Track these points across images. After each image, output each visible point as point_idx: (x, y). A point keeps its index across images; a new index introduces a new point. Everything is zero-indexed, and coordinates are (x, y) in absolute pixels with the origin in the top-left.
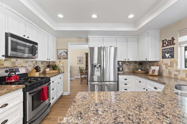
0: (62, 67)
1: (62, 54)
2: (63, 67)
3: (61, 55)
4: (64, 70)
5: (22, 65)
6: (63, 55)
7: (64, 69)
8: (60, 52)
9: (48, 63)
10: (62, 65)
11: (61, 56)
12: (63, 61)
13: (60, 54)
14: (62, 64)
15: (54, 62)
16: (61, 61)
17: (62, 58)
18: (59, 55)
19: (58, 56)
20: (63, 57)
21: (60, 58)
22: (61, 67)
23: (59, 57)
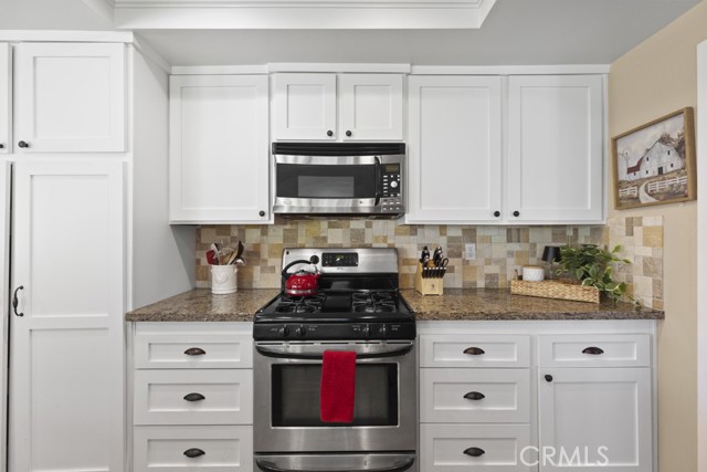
0: (645, 265)
1: (646, 166)
2: (650, 267)
3: (642, 174)
4: (658, 298)
5: (390, 241)
6: (653, 171)
7: (658, 285)
8: (633, 149)
9: (570, 233)
10: (648, 252)
11: (637, 184)
12: (651, 218)
13: (631, 170)
14: (646, 243)
15: (596, 229)
16: (639, 221)
17: (645, 198)
18: (624, 176)
19: (618, 185)
20: (658, 186)
21: (635, 202)
22: (638, 264)
23: (628, 192)
